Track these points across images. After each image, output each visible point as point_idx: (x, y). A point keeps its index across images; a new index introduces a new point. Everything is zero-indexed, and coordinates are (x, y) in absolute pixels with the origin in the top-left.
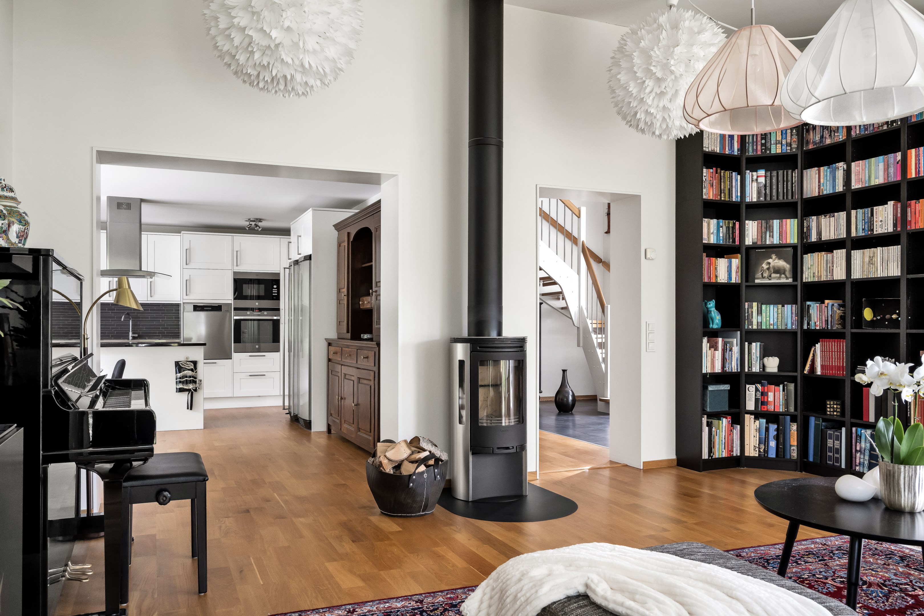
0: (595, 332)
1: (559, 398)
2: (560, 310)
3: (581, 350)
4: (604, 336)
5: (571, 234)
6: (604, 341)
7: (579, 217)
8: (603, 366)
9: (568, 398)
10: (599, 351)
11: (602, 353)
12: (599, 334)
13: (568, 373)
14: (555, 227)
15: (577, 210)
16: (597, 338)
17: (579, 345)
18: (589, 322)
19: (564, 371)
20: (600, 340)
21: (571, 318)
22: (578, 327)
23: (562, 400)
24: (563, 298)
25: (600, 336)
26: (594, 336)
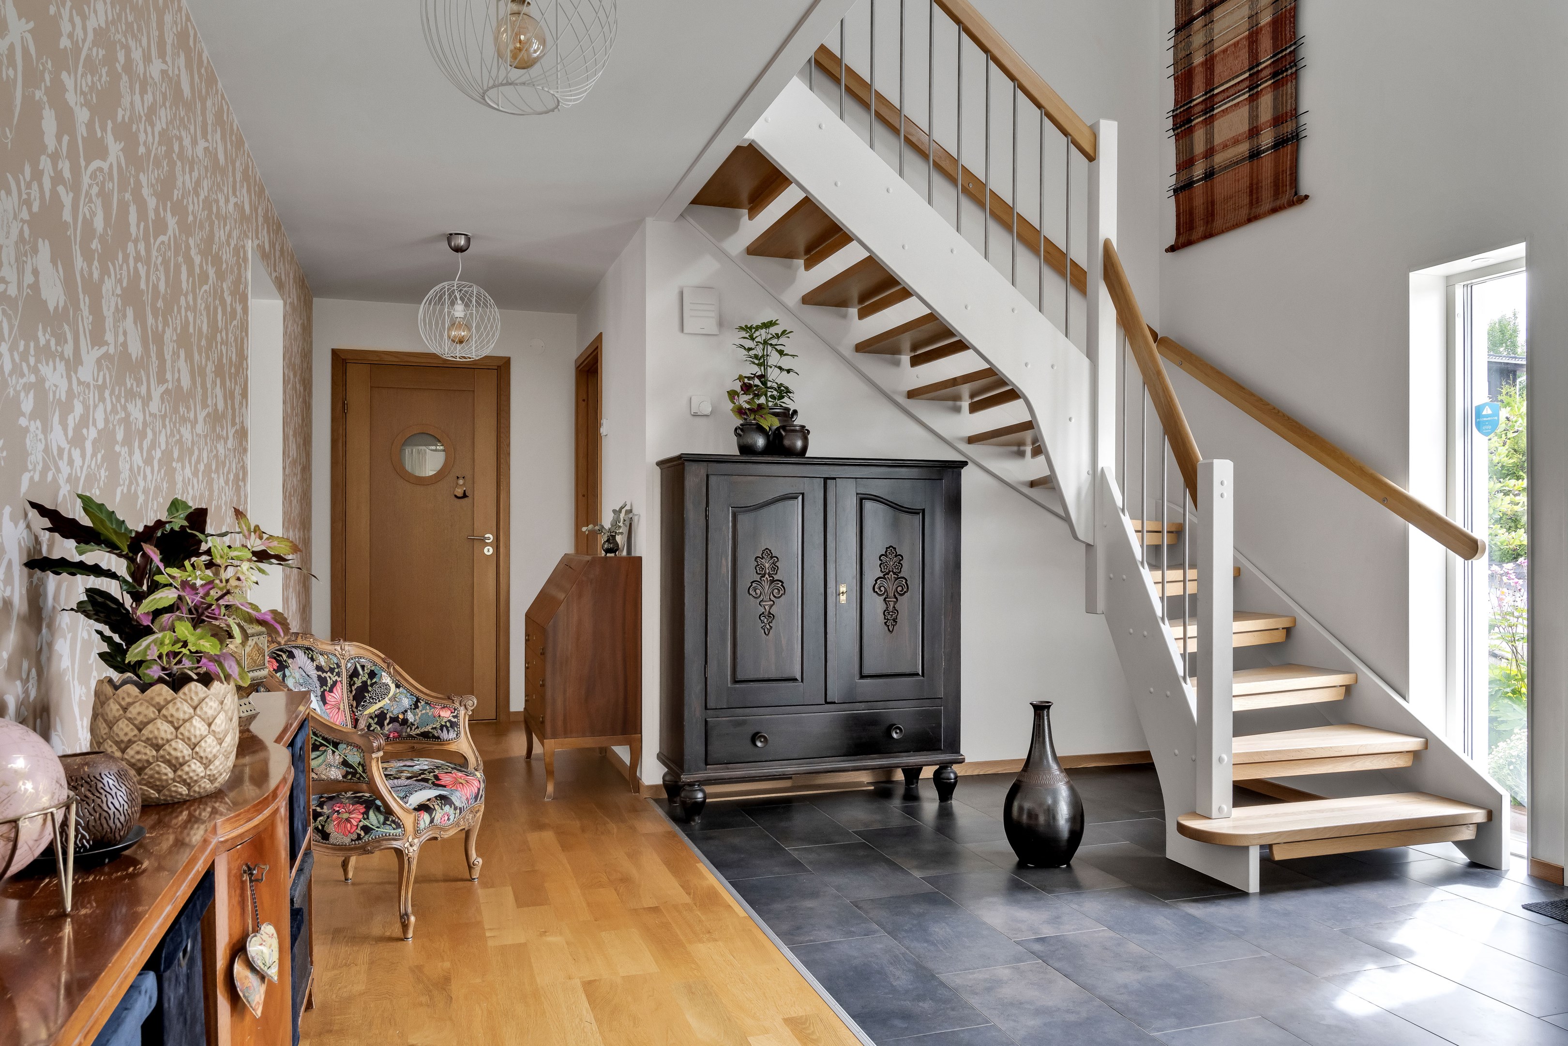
0: (1155, 565)
1: (1021, 809)
2: (1027, 490)
3: (1097, 624)
4: (1192, 574)
5: (1064, 255)
6: (1192, 588)
7: (1091, 157)
8: (1190, 690)
9: (1051, 813)
10: (1171, 632)
11: (1184, 639)
12: (1170, 567)
13: (1054, 715)
14: (1008, 227)
15: (1087, 133)
16: (1163, 583)
17: (1091, 608)
18: (1129, 525)
19: (1041, 709)
20: (1174, 590)
21: (1067, 519)
22: (1088, 546)
23: (1032, 815)
24: (1039, 450)
25: (1177, 574)
26: (1149, 577)
